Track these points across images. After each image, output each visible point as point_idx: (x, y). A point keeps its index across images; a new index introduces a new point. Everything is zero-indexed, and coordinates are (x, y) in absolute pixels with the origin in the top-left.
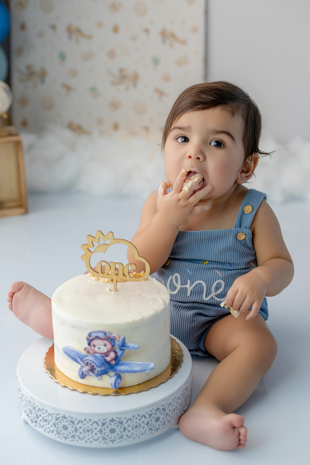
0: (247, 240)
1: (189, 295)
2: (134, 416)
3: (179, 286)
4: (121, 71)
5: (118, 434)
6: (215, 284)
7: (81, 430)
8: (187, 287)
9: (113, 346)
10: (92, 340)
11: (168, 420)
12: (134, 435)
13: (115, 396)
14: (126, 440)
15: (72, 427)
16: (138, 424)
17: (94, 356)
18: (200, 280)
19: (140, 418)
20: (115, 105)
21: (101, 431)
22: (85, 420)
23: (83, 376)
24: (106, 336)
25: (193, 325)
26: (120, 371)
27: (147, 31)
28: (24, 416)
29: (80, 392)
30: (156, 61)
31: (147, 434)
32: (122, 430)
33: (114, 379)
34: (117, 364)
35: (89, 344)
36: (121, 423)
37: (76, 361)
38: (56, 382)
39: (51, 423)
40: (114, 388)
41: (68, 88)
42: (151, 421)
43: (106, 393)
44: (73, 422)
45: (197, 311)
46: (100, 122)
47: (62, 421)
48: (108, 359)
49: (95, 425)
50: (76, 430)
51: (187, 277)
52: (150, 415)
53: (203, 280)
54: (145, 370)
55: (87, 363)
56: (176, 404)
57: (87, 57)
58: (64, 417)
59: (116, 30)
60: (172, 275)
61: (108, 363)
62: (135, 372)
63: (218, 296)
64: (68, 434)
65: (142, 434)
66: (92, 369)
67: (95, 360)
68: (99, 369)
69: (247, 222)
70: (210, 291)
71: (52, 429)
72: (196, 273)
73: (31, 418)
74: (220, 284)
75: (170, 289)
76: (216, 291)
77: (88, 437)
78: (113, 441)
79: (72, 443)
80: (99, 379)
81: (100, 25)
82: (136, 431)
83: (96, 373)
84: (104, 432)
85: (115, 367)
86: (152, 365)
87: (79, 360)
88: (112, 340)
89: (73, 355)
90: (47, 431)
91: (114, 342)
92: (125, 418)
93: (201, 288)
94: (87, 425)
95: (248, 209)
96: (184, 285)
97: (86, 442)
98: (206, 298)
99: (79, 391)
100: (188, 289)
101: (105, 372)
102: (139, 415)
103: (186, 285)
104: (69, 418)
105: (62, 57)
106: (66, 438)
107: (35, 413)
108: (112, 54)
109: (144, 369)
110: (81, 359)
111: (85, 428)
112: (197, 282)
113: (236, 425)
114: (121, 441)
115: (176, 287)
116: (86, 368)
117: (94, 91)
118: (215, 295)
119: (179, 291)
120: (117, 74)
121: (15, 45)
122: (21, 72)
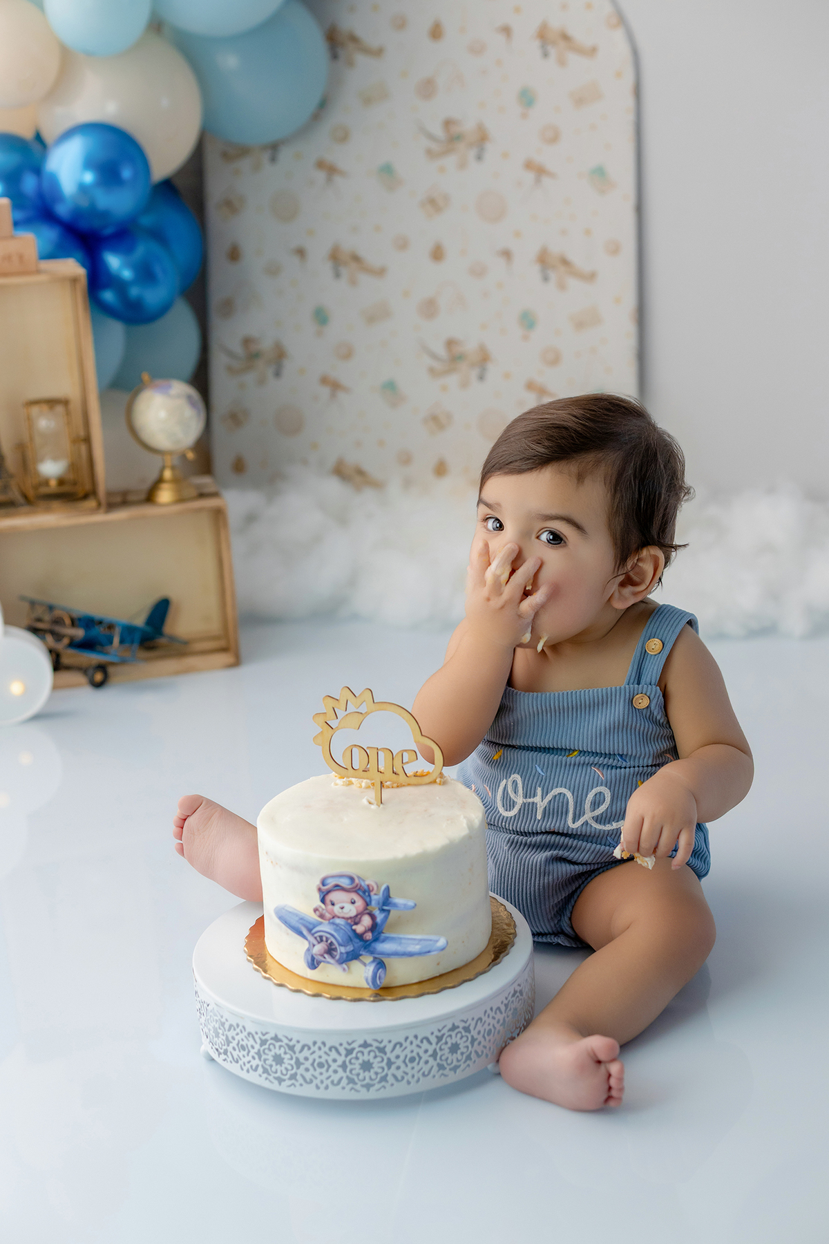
0: (652, 708)
1: (539, 817)
2: (407, 1038)
3: (520, 800)
4: (450, 343)
5: (377, 1074)
6: (591, 796)
7: (308, 1064)
8: (535, 802)
9: (367, 904)
10: (329, 892)
11: (476, 1052)
12: (408, 1077)
13: (374, 1001)
14: (392, 1085)
15: (292, 1059)
16: (414, 1054)
17: (333, 924)
18: (561, 787)
19: (418, 1042)
20: (437, 421)
21: (344, 1066)
22: (315, 1043)
23: (313, 964)
24: (354, 885)
25: (546, 881)
26: (382, 953)
27: (507, 254)
28: (206, 1047)
29: (309, 995)
30: (528, 321)
31: (434, 1076)
32: (384, 1064)
33: (370, 969)
34: (376, 939)
35: (323, 901)
36: (382, 1050)
37: (300, 934)
38: (265, 978)
39: (253, 1052)
40: (372, 987)
41: (335, 386)
42: (441, 1049)
43: (357, 996)
44: (292, 1048)
45: (555, 852)
46: (406, 459)
47: (272, 1047)
48: (359, 929)
49: (334, 1054)
50: (298, 1064)
51: (535, 781)
52: (439, 1039)
53: (567, 786)
54: (429, 952)
55: (321, 937)
56: (490, 1020)
57: (376, 315)
58: (276, 1039)
59: (437, 254)
60: (506, 779)
61: (360, 937)
62: (411, 955)
63: (598, 819)
64: (284, 1072)
65: (424, 1075)
66: (330, 951)
67: (336, 931)
68: (343, 950)
69: (652, 671)
70: (582, 809)
71: (254, 1063)
72: (553, 774)
73: (217, 1047)
74: (602, 794)
75: (504, 807)
76: (594, 810)
77: (320, 1078)
78: (368, 1087)
79: (292, 1091)
80: (344, 969)
82: (413, 1068)
83: (337, 957)
84: (349, 1067)
85: (373, 945)
86: (442, 942)
87: (305, 932)
88: (364, 892)
89: (294, 922)
90: (245, 1068)
91: (369, 895)
92: (390, 1042)
93: (563, 803)
94: (318, 1053)
95: (654, 645)
96: (530, 798)
97: (318, 1087)
98: (574, 823)
99: (306, 993)
100: (538, 806)
101: (353, 956)
102: (416, 1037)
103: (534, 797)
104: (286, 1041)
105: (321, 317)
106: (280, 1080)
107: (223, 1035)
108: (429, 308)
109: (427, 950)
110: (310, 930)
111: (314, 1060)
112: (556, 791)
113: (602, 1057)
114: (384, 1087)
115: (514, 801)
116: (319, 948)
117: (390, 388)
118: (593, 818)
119: (520, 809)
120: (441, 351)
121: (218, 291)
122: (230, 354)
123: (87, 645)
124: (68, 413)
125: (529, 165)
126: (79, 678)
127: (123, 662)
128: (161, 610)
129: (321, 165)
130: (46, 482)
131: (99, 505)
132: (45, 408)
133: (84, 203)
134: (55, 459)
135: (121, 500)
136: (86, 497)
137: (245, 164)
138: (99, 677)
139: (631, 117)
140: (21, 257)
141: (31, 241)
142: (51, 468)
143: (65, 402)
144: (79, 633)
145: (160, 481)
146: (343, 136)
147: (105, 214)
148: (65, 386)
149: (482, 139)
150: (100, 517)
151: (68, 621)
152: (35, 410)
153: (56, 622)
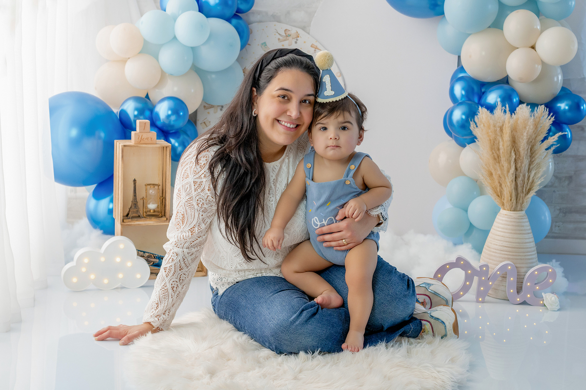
123: (157, 265)
124: (158, 188)
130: (150, 211)
131: (167, 219)
132: (152, 186)
133: (167, 122)
134: (153, 203)
136: (162, 217)
137: (211, 110)
140: (152, 139)
141: (154, 134)
142: (152, 206)
143: (159, 186)
144: (157, 261)
147: (173, 126)
148: (158, 180)
151: (153, 256)
152: (149, 187)
153: (148, 257)
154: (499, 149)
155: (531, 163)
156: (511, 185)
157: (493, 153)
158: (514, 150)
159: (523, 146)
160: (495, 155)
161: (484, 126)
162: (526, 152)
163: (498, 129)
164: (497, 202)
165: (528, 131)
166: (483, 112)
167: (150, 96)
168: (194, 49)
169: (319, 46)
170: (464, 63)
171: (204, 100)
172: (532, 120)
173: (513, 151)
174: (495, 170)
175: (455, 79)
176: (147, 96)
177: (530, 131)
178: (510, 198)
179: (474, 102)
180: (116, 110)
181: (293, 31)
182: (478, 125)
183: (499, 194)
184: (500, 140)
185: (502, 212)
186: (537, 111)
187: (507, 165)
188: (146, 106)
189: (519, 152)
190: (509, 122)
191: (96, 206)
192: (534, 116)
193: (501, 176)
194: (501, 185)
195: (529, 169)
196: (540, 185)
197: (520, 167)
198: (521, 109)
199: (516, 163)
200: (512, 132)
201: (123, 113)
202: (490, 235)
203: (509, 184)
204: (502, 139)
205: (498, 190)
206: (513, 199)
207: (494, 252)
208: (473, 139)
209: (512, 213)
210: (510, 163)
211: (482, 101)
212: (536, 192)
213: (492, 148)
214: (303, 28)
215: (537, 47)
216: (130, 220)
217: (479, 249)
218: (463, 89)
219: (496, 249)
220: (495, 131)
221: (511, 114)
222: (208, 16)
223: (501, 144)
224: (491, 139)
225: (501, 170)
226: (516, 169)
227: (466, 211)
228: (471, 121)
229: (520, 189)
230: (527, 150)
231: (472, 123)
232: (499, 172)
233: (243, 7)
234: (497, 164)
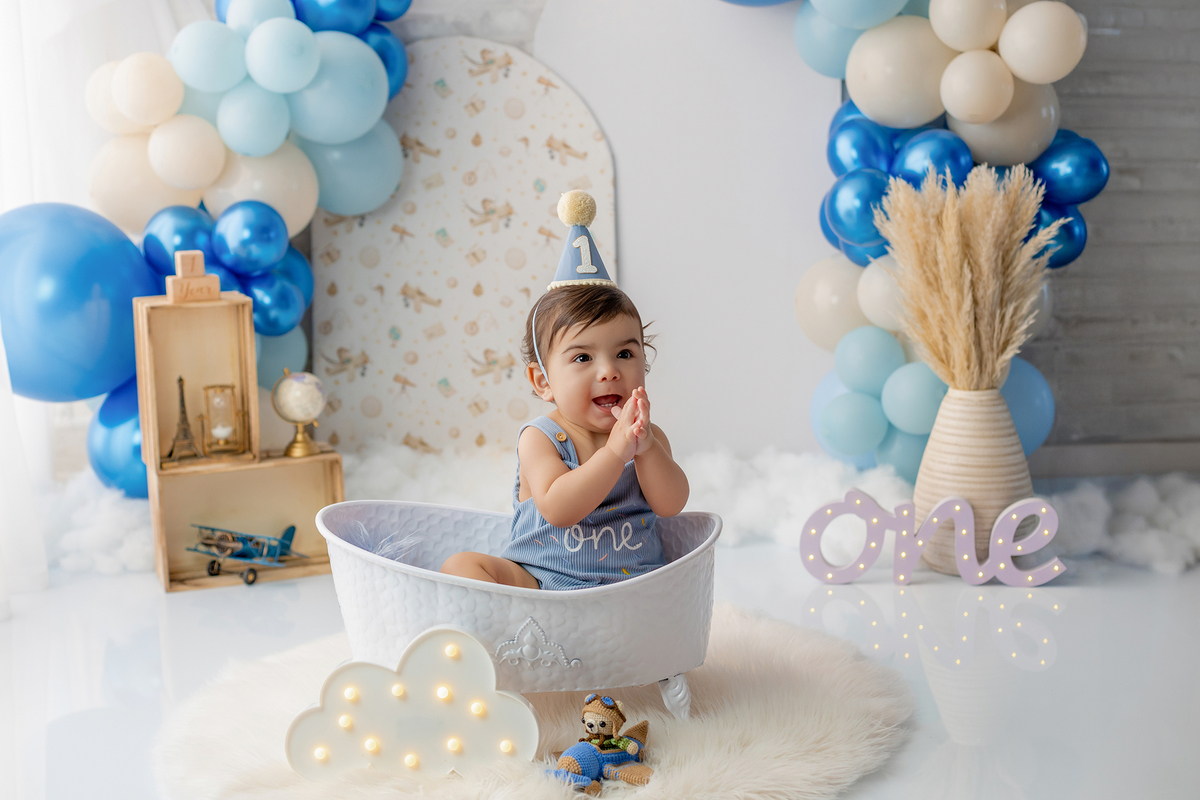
1: (596, 548)
4: (487, 352)
20: (478, 407)
27: (527, 291)
41: (405, 383)
46: (455, 434)
57: (434, 333)
59: (478, 291)
81: (454, 284)
105: (395, 334)
108: (472, 328)
117: (444, 384)
120: (481, 358)
121: (319, 318)
122: (329, 360)
123: (242, 555)
124: (233, 394)
125: (541, 231)
126: (236, 579)
127: (265, 569)
128: (290, 533)
129: (395, 229)
130: (217, 443)
131: (255, 457)
132: (218, 390)
133: (243, 254)
134: (224, 426)
135: (267, 456)
136: (244, 452)
137: (341, 228)
138: (251, 577)
139: (611, 200)
140: (209, 289)
141: (215, 278)
142: (221, 432)
143: (232, 387)
144: (239, 546)
145: (294, 441)
146: (412, 210)
147: (255, 263)
148: (230, 377)
149: (509, 213)
150: (255, 466)
151: (230, 538)
152: (211, 392)
153: (222, 539)
154: (936, 263)
155: (1004, 288)
156: (967, 335)
157: (925, 272)
158: (969, 263)
159: (985, 252)
160: (930, 275)
161: (902, 216)
162: (993, 265)
163: (932, 221)
164: (940, 372)
165: (995, 220)
166: (897, 187)
167: (208, 205)
168: (289, 99)
169: (555, 80)
170: (855, 95)
171: (321, 206)
172: (1001, 197)
173: (966, 265)
174: (931, 306)
175: (838, 126)
176: (202, 206)
177: (999, 220)
178: (965, 364)
179: (878, 169)
180: (137, 240)
181: (499, 51)
182: (890, 216)
183: (944, 356)
184: (939, 243)
185: (952, 393)
186: (1009, 177)
187: (955, 294)
188: (198, 224)
189: (979, 266)
190: (954, 206)
191: (108, 442)
192: (1004, 188)
193: (945, 318)
194: (945, 338)
195: (1002, 300)
196: (1027, 331)
197: (982, 297)
198: (977, 176)
199: (973, 290)
200: (961, 224)
201: (151, 242)
202: (931, 443)
203: (962, 334)
204: (943, 241)
205: (941, 348)
206: (972, 366)
207: (940, 479)
208: (882, 248)
209: (974, 396)
210: (961, 291)
211: (896, 167)
212: (1020, 348)
213: (922, 262)
214: (521, 46)
215: (1002, 48)
216: (175, 464)
217: (910, 476)
218: (856, 145)
219: (943, 473)
220: (927, 225)
221: (958, 188)
222: (316, 27)
223: (940, 251)
224: (919, 241)
225: (944, 305)
226: (975, 302)
227: (878, 398)
228: (875, 207)
229: (985, 343)
230: (996, 260)
231: (877, 213)
232: (941, 311)
233: (388, 6)
234: (935, 294)
